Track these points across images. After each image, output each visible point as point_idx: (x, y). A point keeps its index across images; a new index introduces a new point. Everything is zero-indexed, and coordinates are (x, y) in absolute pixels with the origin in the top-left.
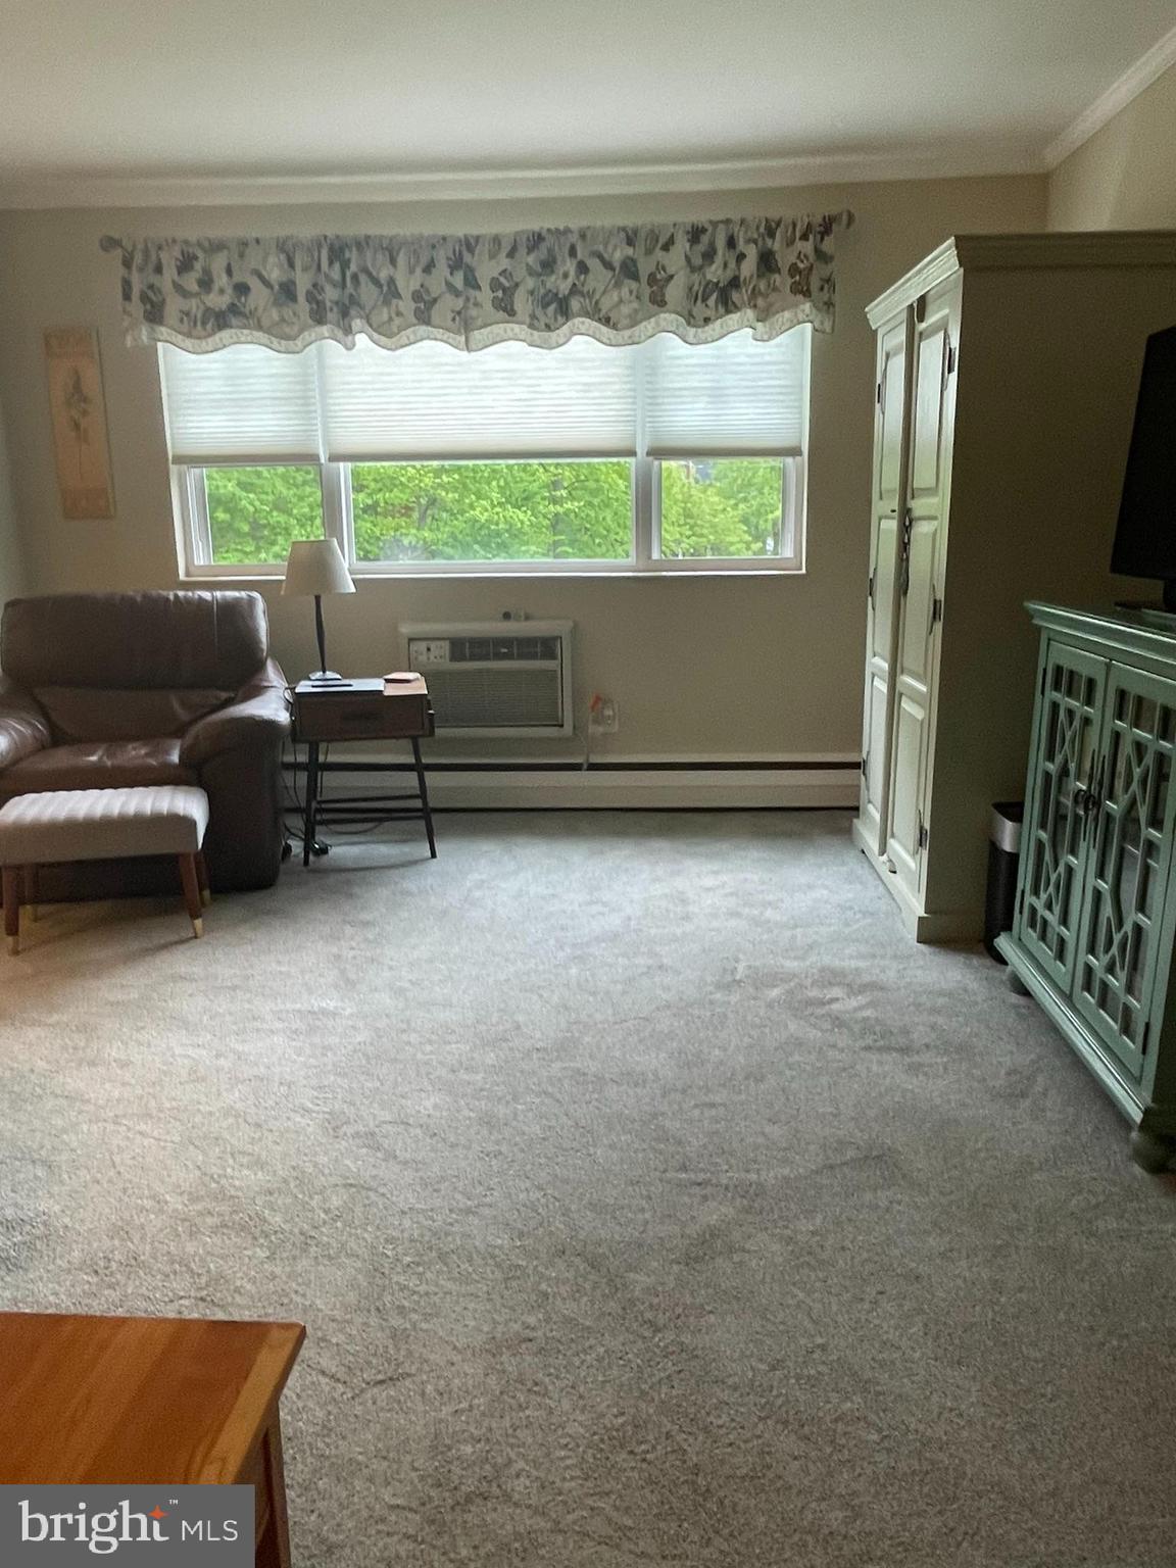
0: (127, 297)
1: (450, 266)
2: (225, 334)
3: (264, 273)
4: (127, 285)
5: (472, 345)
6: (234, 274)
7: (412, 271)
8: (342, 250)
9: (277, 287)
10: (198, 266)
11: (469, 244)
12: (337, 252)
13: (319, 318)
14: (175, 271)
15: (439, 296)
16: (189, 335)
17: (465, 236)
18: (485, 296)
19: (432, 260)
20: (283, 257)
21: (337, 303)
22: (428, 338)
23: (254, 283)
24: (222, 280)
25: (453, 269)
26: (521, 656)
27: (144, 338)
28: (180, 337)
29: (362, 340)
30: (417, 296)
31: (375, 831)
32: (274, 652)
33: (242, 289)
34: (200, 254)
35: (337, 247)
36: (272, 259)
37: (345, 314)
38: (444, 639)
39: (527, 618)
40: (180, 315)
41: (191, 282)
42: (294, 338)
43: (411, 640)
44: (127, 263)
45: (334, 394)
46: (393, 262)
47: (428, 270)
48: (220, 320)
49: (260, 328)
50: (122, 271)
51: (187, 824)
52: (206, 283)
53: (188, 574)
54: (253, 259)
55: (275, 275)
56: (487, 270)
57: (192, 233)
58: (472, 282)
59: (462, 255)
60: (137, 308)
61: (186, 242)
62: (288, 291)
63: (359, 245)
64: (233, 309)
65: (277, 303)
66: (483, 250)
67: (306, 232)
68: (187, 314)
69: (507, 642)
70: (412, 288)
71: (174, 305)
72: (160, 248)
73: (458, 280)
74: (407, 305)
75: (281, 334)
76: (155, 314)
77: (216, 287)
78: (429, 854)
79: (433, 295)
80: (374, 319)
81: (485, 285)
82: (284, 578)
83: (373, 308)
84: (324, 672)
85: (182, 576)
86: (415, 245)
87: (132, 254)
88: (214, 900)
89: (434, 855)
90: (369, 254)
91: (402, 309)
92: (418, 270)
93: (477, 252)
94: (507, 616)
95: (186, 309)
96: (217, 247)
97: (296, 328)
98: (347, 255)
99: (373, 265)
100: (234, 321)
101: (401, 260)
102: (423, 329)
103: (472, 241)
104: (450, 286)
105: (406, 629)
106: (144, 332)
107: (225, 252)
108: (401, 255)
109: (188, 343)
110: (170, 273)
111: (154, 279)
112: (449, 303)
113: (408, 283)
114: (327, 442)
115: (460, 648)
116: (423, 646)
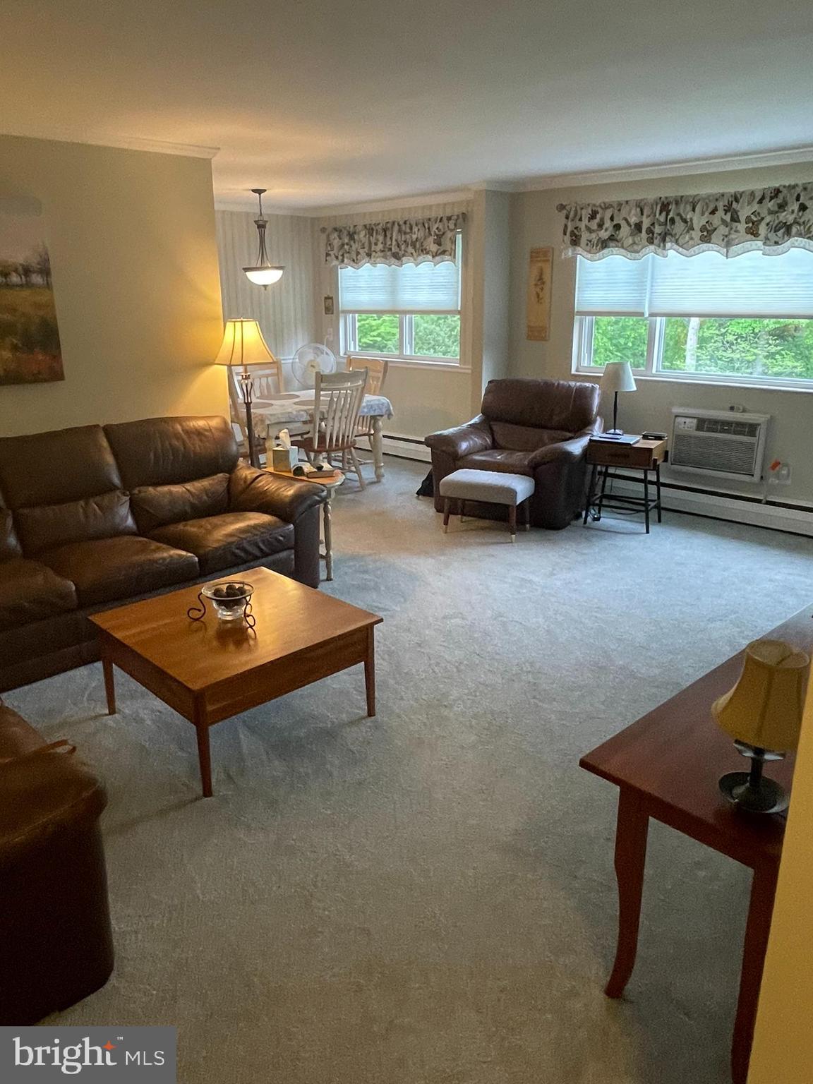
0: (565, 234)
1: (724, 210)
2: (606, 251)
3: (629, 220)
4: (566, 226)
5: (730, 254)
6: (615, 220)
7: (703, 214)
8: (668, 204)
9: (633, 227)
10: (598, 216)
11: (736, 198)
12: (665, 207)
13: (651, 241)
14: (587, 221)
15: (718, 227)
16: (589, 252)
17: (735, 193)
18: (742, 227)
19: (716, 207)
20: (638, 209)
21: (660, 234)
22: (709, 250)
23: (623, 224)
24: (608, 224)
25: (726, 212)
26: (735, 433)
27: (570, 254)
28: (586, 253)
29: (671, 253)
30: (703, 229)
31: (633, 515)
32: (599, 414)
33: (617, 227)
34: (599, 210)
35: (665, 203)
36: (633, 212)
37: (664, 240)
38: (695, 418)
39: (744, 411)
40: (587, 242)
41: (594, 224)
42: (638, 252)
43: (676, 416)
44: (567, 218)
45: (658, 281)
46: (694, 210)
47: (713, 213)
48: (604, 244)
49: (623, 247)
50: (564, 220)
51: (512, 493)
52: (600, 226)
53: (577, 370)
54: (624, 213)
55: (633, 220)
56: (745, 212)
57: (598, 200)
58: (735, 219)
59: (731, 205)
60: (568, 238)
61: (594, 205)
62: (638, 227)
63: (677, 203)
64: (612, 238)
65: (632, 235)
66: (744, 200)
67: (651, 195)
68: (590, 241)
69: (729, 423)
70: (701, 224)
71: (585, 236)
72: (582, 209)
73: (728, 218)
74: (696, 234)
75: (633, 249)
76: (575, 241)
77: (604, 227)
78: (645, 531)
79: (715, 226)
80: (681, 241)
81: (743, 219)
82: (602, 375)
83: (681, 235)
84: (615, 430)
85: (573, 371)
86: (707, 199)
87: (569, 212)
88: (531, 530)
89: (648, 532)
90: (682, 206)
91: (693, 236)
92: (707, 214)
93: (741, 201)
94: (732, 409)
95: (589, 239)
96: (607, 207)
97: (640, 247)
98: (670, 207)
99: (684, 212)
100: (611, 244)
101: (698, 209)
102: (705, 246)
103: (739, 196)
104: (723, 221)
105: (676, 410)
106: (570, 251)
107: (611, 209)
108: (698, 206)
109: (589, 256)
110: (585, 221)
111: (578, 223)
112: (723, 230)
113: (698, 220)
114: (650, 307)
115: (702, 424)
116: (683, 420)
